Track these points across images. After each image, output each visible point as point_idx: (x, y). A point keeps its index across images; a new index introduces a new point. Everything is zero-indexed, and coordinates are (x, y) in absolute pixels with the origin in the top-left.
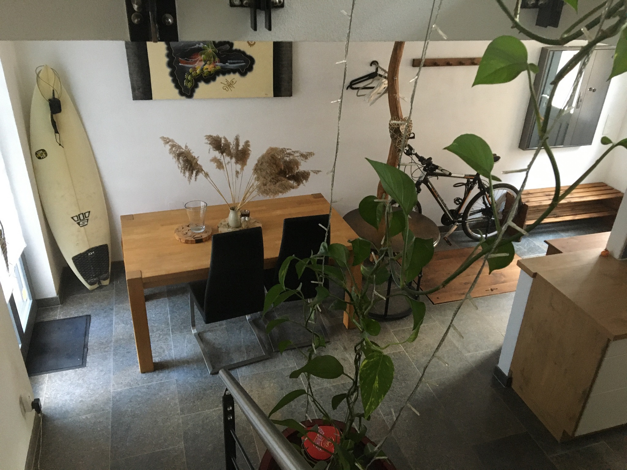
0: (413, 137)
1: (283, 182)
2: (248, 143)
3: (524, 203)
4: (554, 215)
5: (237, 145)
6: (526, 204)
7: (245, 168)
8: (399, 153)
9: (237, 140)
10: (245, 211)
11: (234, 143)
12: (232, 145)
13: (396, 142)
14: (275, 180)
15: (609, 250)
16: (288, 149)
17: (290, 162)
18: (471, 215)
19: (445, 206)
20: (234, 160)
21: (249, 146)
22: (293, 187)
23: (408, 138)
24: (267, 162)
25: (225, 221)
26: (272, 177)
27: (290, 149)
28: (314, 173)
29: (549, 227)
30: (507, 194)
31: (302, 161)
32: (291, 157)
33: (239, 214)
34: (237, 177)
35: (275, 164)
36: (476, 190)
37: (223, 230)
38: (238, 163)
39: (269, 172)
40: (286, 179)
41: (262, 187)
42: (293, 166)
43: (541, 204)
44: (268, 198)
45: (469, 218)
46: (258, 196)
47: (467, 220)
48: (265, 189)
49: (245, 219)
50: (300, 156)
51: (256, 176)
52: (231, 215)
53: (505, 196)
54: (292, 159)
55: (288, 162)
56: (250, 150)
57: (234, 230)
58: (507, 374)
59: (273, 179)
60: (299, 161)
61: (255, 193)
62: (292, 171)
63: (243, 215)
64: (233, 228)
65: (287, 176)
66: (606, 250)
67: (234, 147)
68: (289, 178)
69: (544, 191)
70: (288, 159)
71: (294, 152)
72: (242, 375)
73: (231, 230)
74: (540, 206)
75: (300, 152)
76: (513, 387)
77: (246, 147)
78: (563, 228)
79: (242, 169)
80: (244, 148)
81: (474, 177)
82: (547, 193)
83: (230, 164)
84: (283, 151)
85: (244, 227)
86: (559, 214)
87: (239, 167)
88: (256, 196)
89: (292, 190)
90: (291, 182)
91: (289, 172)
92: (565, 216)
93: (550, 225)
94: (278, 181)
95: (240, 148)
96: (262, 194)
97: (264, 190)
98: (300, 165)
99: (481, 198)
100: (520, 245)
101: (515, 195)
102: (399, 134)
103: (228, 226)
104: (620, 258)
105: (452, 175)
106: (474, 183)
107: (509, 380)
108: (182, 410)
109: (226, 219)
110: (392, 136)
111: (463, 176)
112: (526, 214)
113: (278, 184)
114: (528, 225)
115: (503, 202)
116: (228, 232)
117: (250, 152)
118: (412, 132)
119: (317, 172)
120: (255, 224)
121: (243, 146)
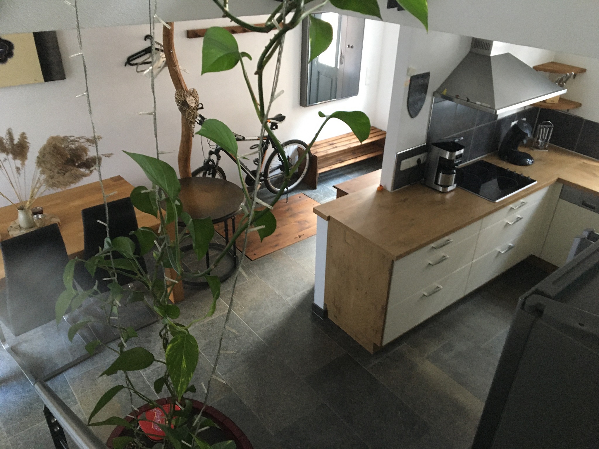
0: (202, 108)
1: (73, 171)
2: (24, 135)
3: (313, 155)
4: (340, 160)
5: (11, 139)
6: (315, 155)
7: (27, 162)
8: (191, 124)
9: (10, 133)
10: (36, 208)
11: (8, 138)
12: (5, 140)
13: (186, 115)
14: (63, 171)
15: (383, 185)
16: (70, 137)
17: (77, 149)
18: (270, 172)
19: (246, 168)
20: (11, 156)
21: (25, 139)
22: (85, 175)
23: (197, 109)
24: (50, 153)
25: (15, 223)
26: (58, 168)
27: (74, 136)
28: (106, 156)
29: (338, 172)
30: (299, 149)
31: (89, 147)
32: (77, 144)
33: (31, 212)
34: (19, 174)
35: (59, 154)
36: (270, 150)
37: (15, 233)
38: (16, 158)
39: (54, 164)
40: (76, 168)
41: (50, 180)
42: (80, 154)
43: (327, 153)
44: (59, 190)
45: (270, 175)
46: (48, 190)
47: (269, 177)
48: (53, 183)
49: (38, 217)
50: (87, 142)
51: (40, 169)
52: (21, 216)
53: (297, 151)
54: (77, 146)
55: (74, 150)
56: (28, 143)
57: (28, 232)
58: (322, 308)
59: (60, 170)
60: (86, 147)
61: (43, 188)
62: (81, 158)
63: (35, 213)
64: (26, 229)
65: (77, 164)
66: (381, 186)
67: (8, 142)
68: (80, 166)
69: (327, 141)
70: (73, 146)
71: (79, 138)
72: (70, 378)
73: (24, 231)
74: (326, 155)
75: (85, 138)
76: (329, 317)
77: (23, 140)
78: (349, 170)
79: (23, 164)
80: (20, 141)
81: (266, 138)
82: (330, 143)
83: (7, 161)
84: (65, 139)
85: (38, 225)
86: (343, 159)
87: (18, 162)
88: (45, 191)
89: (84, 178)
90: (83, 170)
91: (78, 160)
92: (348, 160)
93: (338, 170)
94: (67, 171)
95: (16, 142)
96: (52, 188)
97: (51, 183)
98: (89, 150)
99: (277, 156)
100: (317, 192)
101: (304, 148)
102: (187, 106)
103: (20, 228)
104: (392, 190)
105: (246, 138)
106: (268, 143)
107: (325, 312)
108: (9, 432)
109: (16, 221)
110: (181, 109)
111: (257, 138)
112: (316, 164)
113: (67, 174)
114: (320, 174)
115: (296, 157)
116: (22, 234)
117: (28, 144)
118: (200, 102)
119: (108, 156)
120: (51, 220)
121: (19, 139)
